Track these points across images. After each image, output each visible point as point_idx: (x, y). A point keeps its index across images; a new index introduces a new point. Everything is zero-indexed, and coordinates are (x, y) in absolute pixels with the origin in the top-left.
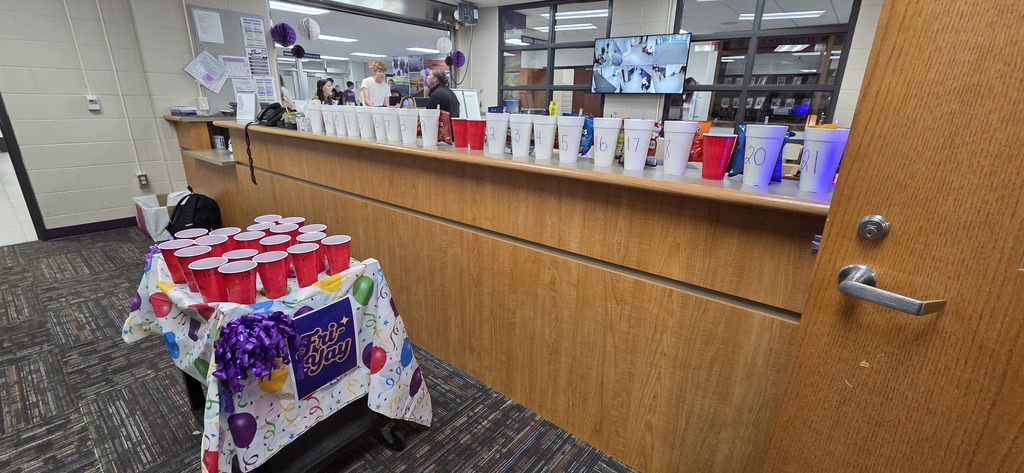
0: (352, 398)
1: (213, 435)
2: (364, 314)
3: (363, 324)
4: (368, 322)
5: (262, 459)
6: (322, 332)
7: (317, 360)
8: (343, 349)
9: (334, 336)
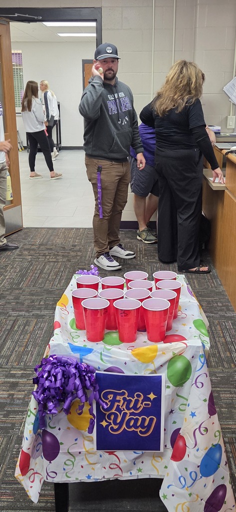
0: (154, 475)
1: (27, 438)
2: (178, 395)
3: (175, 404)
4: (181, 405)
5: (60, 479)
6: (128, 396)
7: (119, 420)
8: (146, 424)
9: (138, 407)
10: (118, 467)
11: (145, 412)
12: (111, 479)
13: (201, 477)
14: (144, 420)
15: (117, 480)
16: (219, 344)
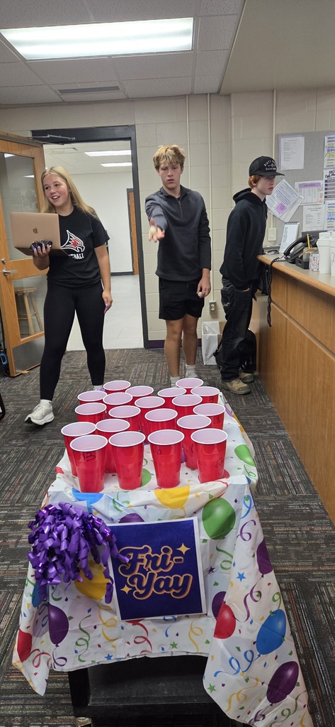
0: (192, 651)
1: (24, 614)
2: (218, 550)
3: (214, 562)
4: (224, 561)
5: (71, 666)
6: (153, 553)
7: (145, 583)
8: (181, 583)
9: (168, 564)
10: (146, 639)
11: (177, 569)
12: (137, 657)
13: (259, 656)
14: (177, 580)
15: (146, 658)
16: (270, 467)
